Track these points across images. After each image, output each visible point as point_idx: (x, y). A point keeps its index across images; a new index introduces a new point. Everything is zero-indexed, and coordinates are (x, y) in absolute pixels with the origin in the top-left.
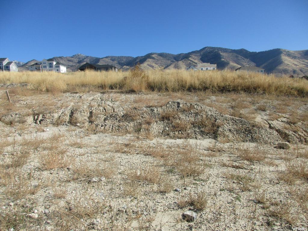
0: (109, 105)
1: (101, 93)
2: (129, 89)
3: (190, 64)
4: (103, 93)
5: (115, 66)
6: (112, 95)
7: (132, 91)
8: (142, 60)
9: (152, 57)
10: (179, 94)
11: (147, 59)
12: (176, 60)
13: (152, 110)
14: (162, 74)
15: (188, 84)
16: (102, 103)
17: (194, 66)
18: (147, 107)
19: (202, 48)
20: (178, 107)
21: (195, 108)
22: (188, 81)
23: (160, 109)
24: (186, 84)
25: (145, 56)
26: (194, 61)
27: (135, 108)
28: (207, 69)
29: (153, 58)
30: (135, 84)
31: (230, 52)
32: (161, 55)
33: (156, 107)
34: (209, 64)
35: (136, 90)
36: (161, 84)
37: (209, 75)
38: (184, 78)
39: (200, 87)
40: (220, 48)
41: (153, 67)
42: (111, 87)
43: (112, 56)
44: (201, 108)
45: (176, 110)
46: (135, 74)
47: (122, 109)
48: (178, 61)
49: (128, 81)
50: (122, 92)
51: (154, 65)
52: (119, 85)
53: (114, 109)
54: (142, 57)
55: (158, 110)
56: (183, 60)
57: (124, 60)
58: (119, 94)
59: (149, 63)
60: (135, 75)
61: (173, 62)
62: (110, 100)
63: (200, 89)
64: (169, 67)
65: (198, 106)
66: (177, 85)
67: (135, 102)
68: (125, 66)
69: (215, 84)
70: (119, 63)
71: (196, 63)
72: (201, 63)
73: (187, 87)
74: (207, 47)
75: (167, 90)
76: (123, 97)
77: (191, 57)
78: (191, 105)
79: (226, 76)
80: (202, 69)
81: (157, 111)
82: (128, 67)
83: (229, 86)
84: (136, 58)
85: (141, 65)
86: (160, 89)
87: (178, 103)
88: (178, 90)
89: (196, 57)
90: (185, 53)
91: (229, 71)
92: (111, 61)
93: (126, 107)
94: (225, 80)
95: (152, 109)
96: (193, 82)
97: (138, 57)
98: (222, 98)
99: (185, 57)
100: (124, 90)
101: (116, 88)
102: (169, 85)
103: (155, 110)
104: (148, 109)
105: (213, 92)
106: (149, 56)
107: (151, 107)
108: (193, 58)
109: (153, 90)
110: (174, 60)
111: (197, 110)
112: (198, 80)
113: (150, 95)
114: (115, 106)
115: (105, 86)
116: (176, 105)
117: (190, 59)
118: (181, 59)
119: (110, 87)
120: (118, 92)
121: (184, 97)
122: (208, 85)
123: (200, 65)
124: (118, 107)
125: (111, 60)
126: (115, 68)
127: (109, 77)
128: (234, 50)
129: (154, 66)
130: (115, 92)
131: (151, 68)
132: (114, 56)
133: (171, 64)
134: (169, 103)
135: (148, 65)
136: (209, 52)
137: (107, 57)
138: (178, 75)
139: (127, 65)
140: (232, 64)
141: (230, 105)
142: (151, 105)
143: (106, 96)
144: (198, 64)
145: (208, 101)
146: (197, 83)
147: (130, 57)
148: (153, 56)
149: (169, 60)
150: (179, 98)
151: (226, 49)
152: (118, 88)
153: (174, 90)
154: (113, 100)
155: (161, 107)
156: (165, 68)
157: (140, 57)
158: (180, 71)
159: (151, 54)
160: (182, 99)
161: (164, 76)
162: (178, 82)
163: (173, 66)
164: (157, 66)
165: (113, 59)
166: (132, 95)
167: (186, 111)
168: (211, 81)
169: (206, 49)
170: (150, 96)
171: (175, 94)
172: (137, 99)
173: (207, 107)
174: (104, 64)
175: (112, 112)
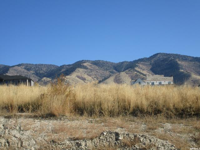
0: (15, 136)
1: (6, 117)
2: (47, 112)
3: (137, 75)
4: (9, 117)
5: (31, 78)
6: (20, 120)
7: (51, 116)
8: (70, 70)
9: (84, 66)
10: (118, 120)
11: (76, 68)
12: (116, 70)
13: (79, 145)
14: (95, 91)
15: (132, 105)
16: (5, 134)
17: (143, 79)
18: (71, 139)
19: (152, 55)
20: (117, 139)
21: (140, 141)
22: (132, 101)
23: (89, 143)
24: (130, 105)
25: (73, 65)
26: (142, 72)
27: (54, 141)
28: (160, 84)
29: (85, 68)
30: (56, 104)
31: (191, 61)
32: (96, 63)
33: (83, 139)
34: (162, 77)
35: (56, 113)
36: (94, 105)
37: (162, 92)
38: (127, 96)
39: (150, 110)
40: (177, 55)
41: (84, 79)
42: (21, 109)
43: (27, 64)
44: (150, 141)
45: (113, 145)
46: (57, 90)
47: (35, 142)
48: (119, 71)
49: (45, 101)
50: (35, 117)
51: (85, 76)
52: (33, 106)
53: (22, 143)
54: (69, 65)
55: (88, 144)
56: (127, 71)
57: (44, 69)
58: (32, 120)
59: (79, 74)
60: (56, 92)
61: (112, 72)
62: (18, 128)
63: (149, 112)
64: (107, 80)
65: (145, 138)
66: (117, 107)
67: (55, 131)
68: (45, 78)
69: (171, 105)
70: (37, 74)
71: (145, 75)
72: (152, 74)
73: (131, 110)
74: (160, 53)
75: (101, 113)
76: (38, 123)
77: (137, 66)
78: (135, 136)
79: (186, 94)
80: (153, 84)
81: (86, 145)
82: (49, 79)
83: (190, 108)
84: (61, 66)
85: (68, 77)
86: (91, 113)
87: (117, 134)
88: (118, 114)
89: (144, 67)
90: (129, 61)
91: (189, 86)
92: (26, 71)
93: (40, 138)
94: (184, 99)
95: (77, 143)
96: (139, 102)
97: (63, 66)
98: (181, 125)
99: (130, 66)
100: (39, 113)
101: (28, 110)
102: (105, 106)
103: (83, 144)
104: (73, 142)
105: (168, 117)
106: (79, 65)
107: (77, 139)
108: (141, 68)
109: (82, 114)
110: (114, 71)
111: (144, 144)
112: (147, 99)
113: (76, 121)
114: (24, 137)
115: (11, 106)
116: (113, 136)
117: (137, 69)
118: (123, 69)
119: (19, 108)
120: (30, 117)
121: (125, 124)
122: (161, 107)
123: (151, 77)
124: (29, 139)
125: (25, 69)
126: (30, 81)
127: (19, 94)
128: (196, 58)
129: (86, 79)
130: (26, 117)
131: (82, 81)
132: (30, 64)
133: (110, 76)
134: (103, 134)
135: (78, 77)
136: (163, 61)
137: (19, 65)
138: (119, 92)
139: (48, 76)
140: (194, 76)
141: (192, 137)
142: (77, 136)
143: (12, 122)
144: (147, 76)
145: (160, 131)
146: (145, 104)
147: (53, 65)
148: (85, 64)
149: (107, 70)
150: (118, 126)
151: (185, 56)
152: (30, 110)
153: (112, 114)
154: (22, 129)
155: (92, 139)
156: (100, 82)
157: (66, 66)
158: (120, 86)
159: (83, 62)
160: (122, 128)
161: (99, 94)
162: (118, 102)
163: (112, 78)
164: (90, 78)
165: (28, 68)
166: (51, 121)
167: (129, 146)
168: (165, 102)
169: (158, 56)
170: (75, 123)
171: (114, 120)
172: (57, 127)
173: (159, 140)
174: (15, 74)
175: (19, 146)
